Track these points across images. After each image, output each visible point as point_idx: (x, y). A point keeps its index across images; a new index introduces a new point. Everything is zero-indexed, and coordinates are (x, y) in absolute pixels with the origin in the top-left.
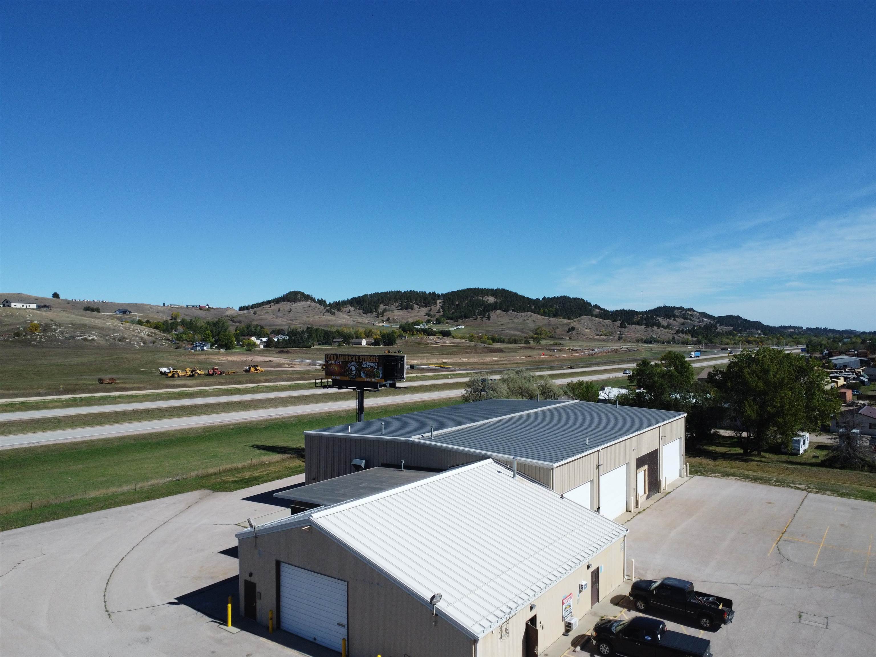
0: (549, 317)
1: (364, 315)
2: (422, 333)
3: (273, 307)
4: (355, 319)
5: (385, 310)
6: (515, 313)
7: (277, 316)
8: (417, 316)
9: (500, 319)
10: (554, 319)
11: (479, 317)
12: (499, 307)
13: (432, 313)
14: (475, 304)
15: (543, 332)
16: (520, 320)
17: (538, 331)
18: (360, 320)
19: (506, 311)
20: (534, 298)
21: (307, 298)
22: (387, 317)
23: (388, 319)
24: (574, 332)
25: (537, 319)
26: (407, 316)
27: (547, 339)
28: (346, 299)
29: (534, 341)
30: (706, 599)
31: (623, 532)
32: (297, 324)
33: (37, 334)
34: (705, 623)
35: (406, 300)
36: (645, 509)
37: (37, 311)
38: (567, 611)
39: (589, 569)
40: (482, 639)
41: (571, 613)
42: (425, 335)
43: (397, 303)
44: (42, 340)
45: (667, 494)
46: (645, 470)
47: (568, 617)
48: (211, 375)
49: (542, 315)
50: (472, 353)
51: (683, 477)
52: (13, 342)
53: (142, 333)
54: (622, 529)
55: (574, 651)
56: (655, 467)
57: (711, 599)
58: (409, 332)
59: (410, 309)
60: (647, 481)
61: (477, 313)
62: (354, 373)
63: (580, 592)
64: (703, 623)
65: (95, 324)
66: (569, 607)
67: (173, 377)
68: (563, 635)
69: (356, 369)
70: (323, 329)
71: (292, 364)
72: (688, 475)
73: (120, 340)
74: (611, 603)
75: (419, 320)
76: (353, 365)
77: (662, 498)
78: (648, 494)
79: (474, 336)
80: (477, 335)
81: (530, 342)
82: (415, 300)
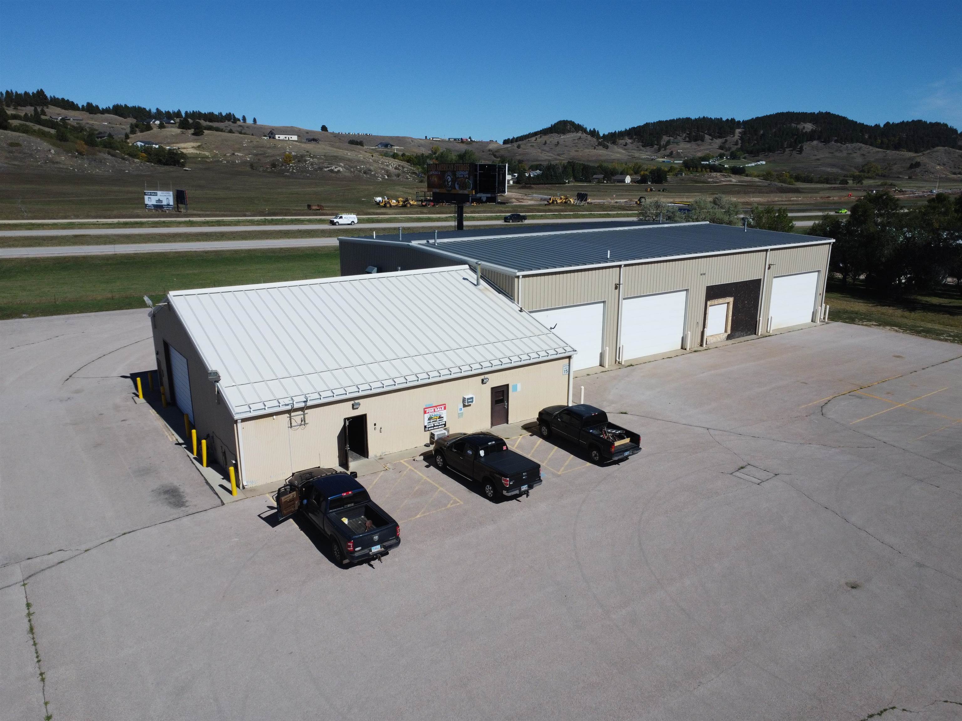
0: (888, 150)
1: (643, 148)
2: (708, 170)
3: (539, 140)
4: (630, 154)
5: (668, 143)
6: (839, 144)
7: (542, 150)
8: (707, 149)
9: (815, 152)
10: (894, 152)
11: (787, 150)
12: (817, 137)
13: (727, 146)
14: (785, 133)
15: (872, 169)
16: (844, 154)
17: (866, 168)
18: (637, 155)
19: (826, 141)
21: (578, 128)
22: (670, 151)
23: (671, 153)
24: (918, 170)
25: (869, 153)
26: (695, 149)
27: (875, 179)
28: (623, 130)
29: (853, 180)
30: (615, 431)
31: (565, 353)
32: (564, 159)
33: (291, 165)
34: (596, 456)
35: (696, 130)
36: (709, 349)
37: (297, 143)
38: (433, 422)
39: (486, 383)
40: (244, 420)
41: (444, 426)
42: (711, 172)
43: (685, 133)
44: (294, 171)
45: (764, 337)
46: (728, 303)
47: (435, 429)
48: (423, 206)
49: (877, 147)
50: (754, 193)
51: (816, 321)
52: (269, 172)
53: (390, 166)
54: (568, 349)
55: (414, 460)
56: (751, 302)
57: (620, 432)
58: (693, 168)
59: (700, 141)
60: (731, 318)
61: (786, 145)
62: (450, 184)
63: (464, 406)
64: (593, 455)
65: (346, 156)
66: (439, 418)
67: (385, 206)
68: (425, 445)
69: (451, 179)
70: (586, 164)
71: (523, 199)
72: (826, 320)
73: (365, 173)
74: (522, 427)
75: (709, 154)
76: (449, 175)
77: (751, 340)
78: (730, 333)
79: (773, 173)
80: (777, 173)
81: (848, 181)
82: (708, 129)
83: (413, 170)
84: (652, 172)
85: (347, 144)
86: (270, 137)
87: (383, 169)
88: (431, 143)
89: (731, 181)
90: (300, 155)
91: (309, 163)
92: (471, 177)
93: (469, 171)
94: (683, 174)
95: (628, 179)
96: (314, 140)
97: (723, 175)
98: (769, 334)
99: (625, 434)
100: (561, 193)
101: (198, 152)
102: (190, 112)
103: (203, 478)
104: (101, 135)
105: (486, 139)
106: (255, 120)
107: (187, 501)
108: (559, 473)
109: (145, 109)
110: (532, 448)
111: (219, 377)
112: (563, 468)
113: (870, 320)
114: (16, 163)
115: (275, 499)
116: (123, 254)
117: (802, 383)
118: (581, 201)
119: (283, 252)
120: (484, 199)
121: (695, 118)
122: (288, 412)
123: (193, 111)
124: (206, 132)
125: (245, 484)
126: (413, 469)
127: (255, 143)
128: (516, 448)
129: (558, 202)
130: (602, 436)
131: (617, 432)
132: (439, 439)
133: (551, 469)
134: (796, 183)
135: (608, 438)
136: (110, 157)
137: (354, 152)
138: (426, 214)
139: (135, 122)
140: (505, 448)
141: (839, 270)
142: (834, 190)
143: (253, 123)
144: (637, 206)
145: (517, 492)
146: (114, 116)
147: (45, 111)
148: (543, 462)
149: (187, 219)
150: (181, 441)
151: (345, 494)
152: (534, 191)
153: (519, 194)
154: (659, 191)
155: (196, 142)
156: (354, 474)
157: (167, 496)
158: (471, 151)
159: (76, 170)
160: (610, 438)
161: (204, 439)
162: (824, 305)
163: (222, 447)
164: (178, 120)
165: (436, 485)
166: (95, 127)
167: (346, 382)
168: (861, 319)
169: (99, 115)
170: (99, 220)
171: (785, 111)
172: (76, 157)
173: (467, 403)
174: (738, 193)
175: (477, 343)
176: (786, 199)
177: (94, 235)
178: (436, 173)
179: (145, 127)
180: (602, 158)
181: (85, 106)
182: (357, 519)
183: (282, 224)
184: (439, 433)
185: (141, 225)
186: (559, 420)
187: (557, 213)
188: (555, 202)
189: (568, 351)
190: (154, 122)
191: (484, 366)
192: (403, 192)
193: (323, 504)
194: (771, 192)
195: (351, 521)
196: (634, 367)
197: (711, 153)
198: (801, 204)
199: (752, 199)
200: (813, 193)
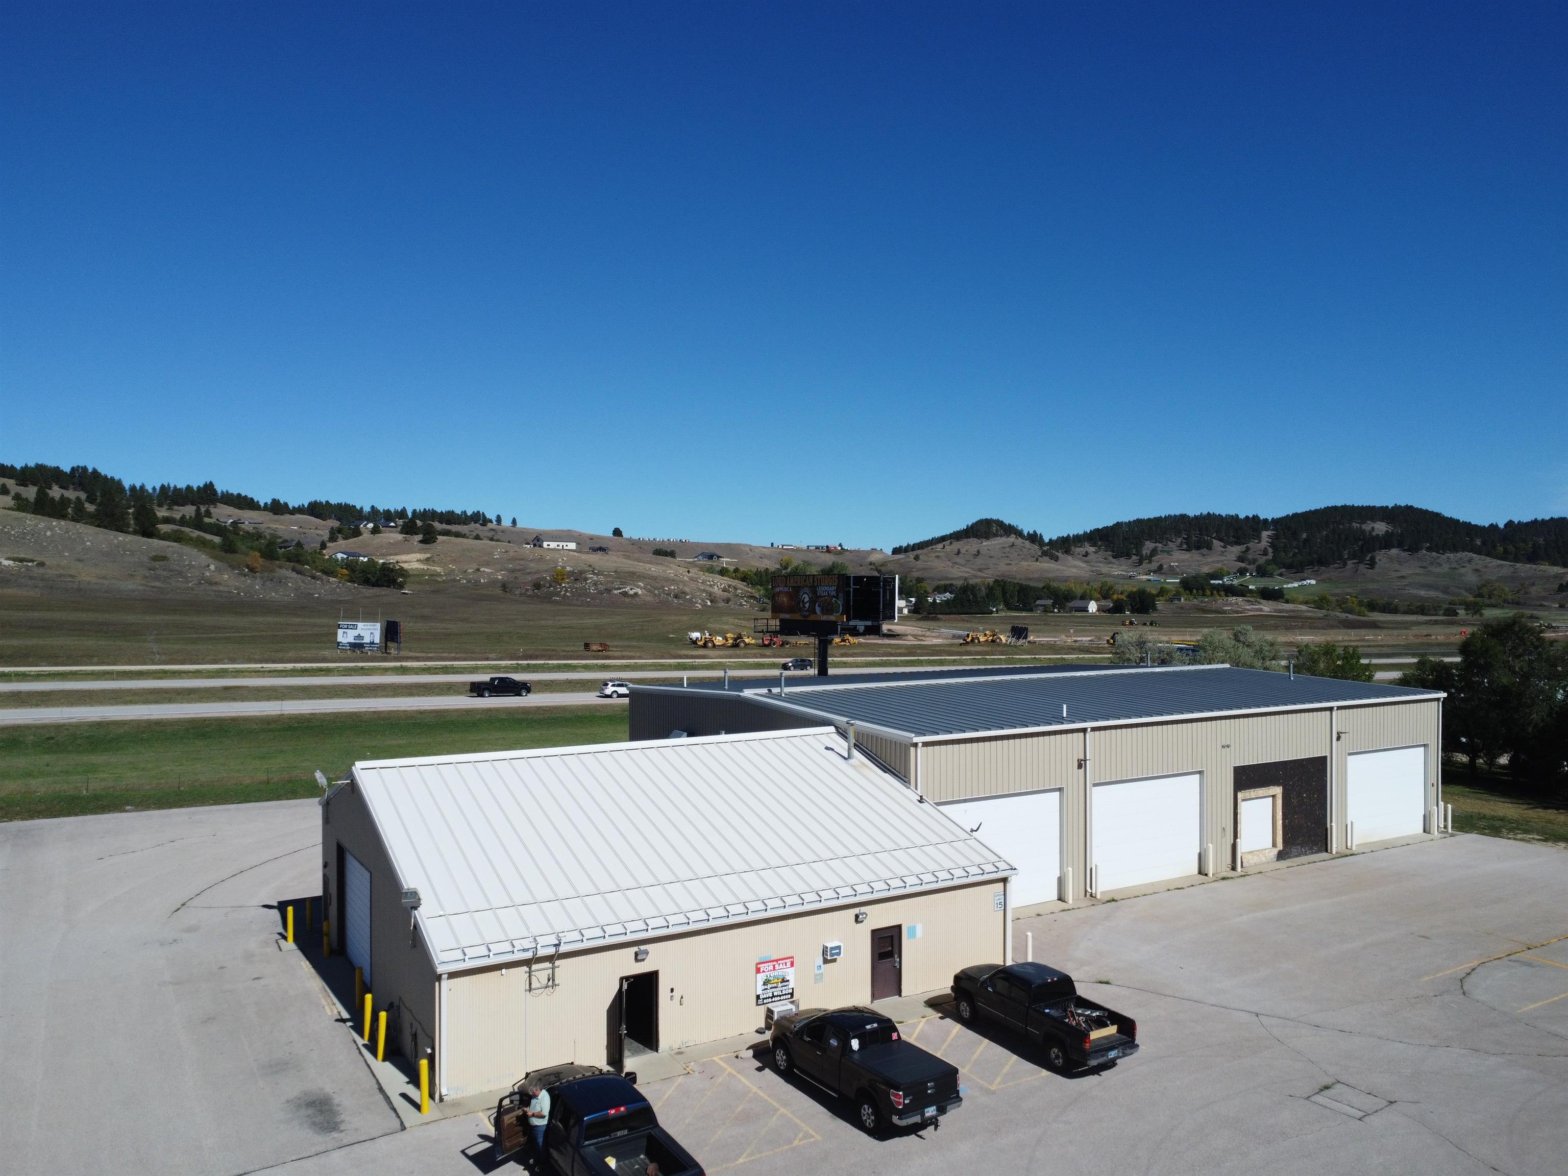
0: (1517, 562)
1: (1114, 560)
2: (1223, 593)
3: (948, 548)
4: (1094, 569)
5: (1154, 552)
6: (1434, 554)
7: (954, 563)
8: (1218, 562)
9: (1397, 566)
10: (1528, 566)
11: (1350, 562)
12: (1396, 543)
13: (1250, 557)
14: (1343, 536)
15: (1495, 592)
16: (1446, 568)
17: (1485, 591)
18: (1105, 569)
19: (1413, 549)
21: (1010, 530)
22: (1159, 564)
23: (1160, 568)
25: (1486, 567)
26: (1198, 561)
27: (1503, 607)
28: (1081, 532)
29: (1466, 609)
30: (1089, 1012)
31: (997, 872)
32: (989, 577)
33: (564, 585)
34: (1057, 1057)
35: (1198, 532)
36: (1248, 875)
37: (575, 553)
38: (771, 988)
39: (862, 922)
40: (453, 975)
41: (789, 996)
42: (1226, 596)
43: (1180, 537)
44: (568, 594)
45: (1342, 857)
46: (1274, 796)
47: (775, 1001)
48: (765, 646)
49: (1498, 559)
50: (1301, 628)
51: (1431, 832)
52: (529, 596)
53: (716, 587)
54: (1002, 866)
55: (737, 1057)
56: (1313, 796)
57: (1098, 1014)
58: (1197, 591)
59: (1205, 549)
60: (1281, 822)
61: (1346, 555)
62: (807, 605)
63: (826, 961)
64: (1053, 1056)
65: (649, 573)
66: (781, 982)
67: (705, 646)
68: (757, 1031)
69: (810, 599)
70: (1024, 583)
71: (924, 636)
72: (1450, 830)
73: (676, 597)
74: (925, 1002)
75: (1221, 569)
76: (806, 593)
77: (1321, 861)
78: (1281, 848)
79: (1331, 598)
80: (1337, 598)
81: (1459, 611)
82: (1216, 532)
83: (750, 593)
84: (1131, 596)
85: (651, 555)
86: (535, 545)
87: (704, 591)
88: (779, 553)
89: (1261, 610)
90: (578, 571)
91: (591, 582)
92: (841, 595)
93: (838, 586)
94: (1182, 599)
95: (1093, 607)
96: (601, 549)
97: (1248, 601)
98: (1350, 852)
99: (1109, 1018)
100: (985, 627)
101: (426, 567)
102: (420, 510)
103: (374, 1081)
104: (285, 545)
105: (866, 547)
106: (514, 522)
107: (343, 1121)
108: (993, 1088)
109: (354, 507)
110: (944, 1041)
111: (419, 899)
112: (999, 1079)
113: (1526, 832)
114: (157, 584)
115: (493, 1121)
116: (295, 714)
117: (1420, 936)
118: (1018, 638)
119: (541, 712)
120: (862, 629)
121: (1195, 515)
122: (527, 963)
123: (425, 509)
124: (440, 538)
125: (444, 1092)
126: (734, 1073)
127: (511, 553)
128: (916, 1039)
129: (981, 640)
130: (1067, 1020)
131: (1094, 1015)
132: (783, 1018)
133: (980, 1081)
134: (1370, 614)
135: (1078, 1024)
136: (294, 575)
137: (660, 565)
138: (769, 657)
139: (338, 525)
140: (895, 1036)
141: (1462, 749)
142: (1436, 624)
143: (511, 525)
144: (1109, 647)
145: (917, 1119)
146: (309, 517)
147: (212, 511)
148: (963, 1067)
149: (398, 664)
150: (346, 1015)
151: (613, 1112)
152: (940, 624)
153: (917, 628)
154: (1145, 624)
155: (425, 553)
156: (632, 1077)
157: (310, 1111)
158: (842, 563)
159: (242, 594)
160: (1081, 1025)
161: (384, 1010)
162: (1441, 804)
163: (411, 1024)
164: (400, 522)
165: (775, 1104)
166: (280, 533)
167: (626, 913)
168: (1511, 830)
169: (288, 516)
170: (265, 665)
171: (1339, 504)
172: (245, 576)
173: (829, 956)
174: (1276, 627)
175: (847, 853)
176: (1357, 638)
177: (254, 687)
178: (786, 589)
179: (351, 532)
180: (1050, 575)
181: (269, 504)
182: (632, 1160)
183: (543, 672)
184: (780, 1008)
185: (327, 672)
186: (989, 989)
187: (980, 657)
188: (976, 641)
189: (1001, 868)
190: (365, 525)
191: (859, 892)
192: (733, 624)
193: (575, 1132)
194: (1332, 627)
195: (621, 1163)
196: (1118, 902)
197: (1224, 568)
198: (1382, 646)
199: (1299, 638)
200: (1401, 628)
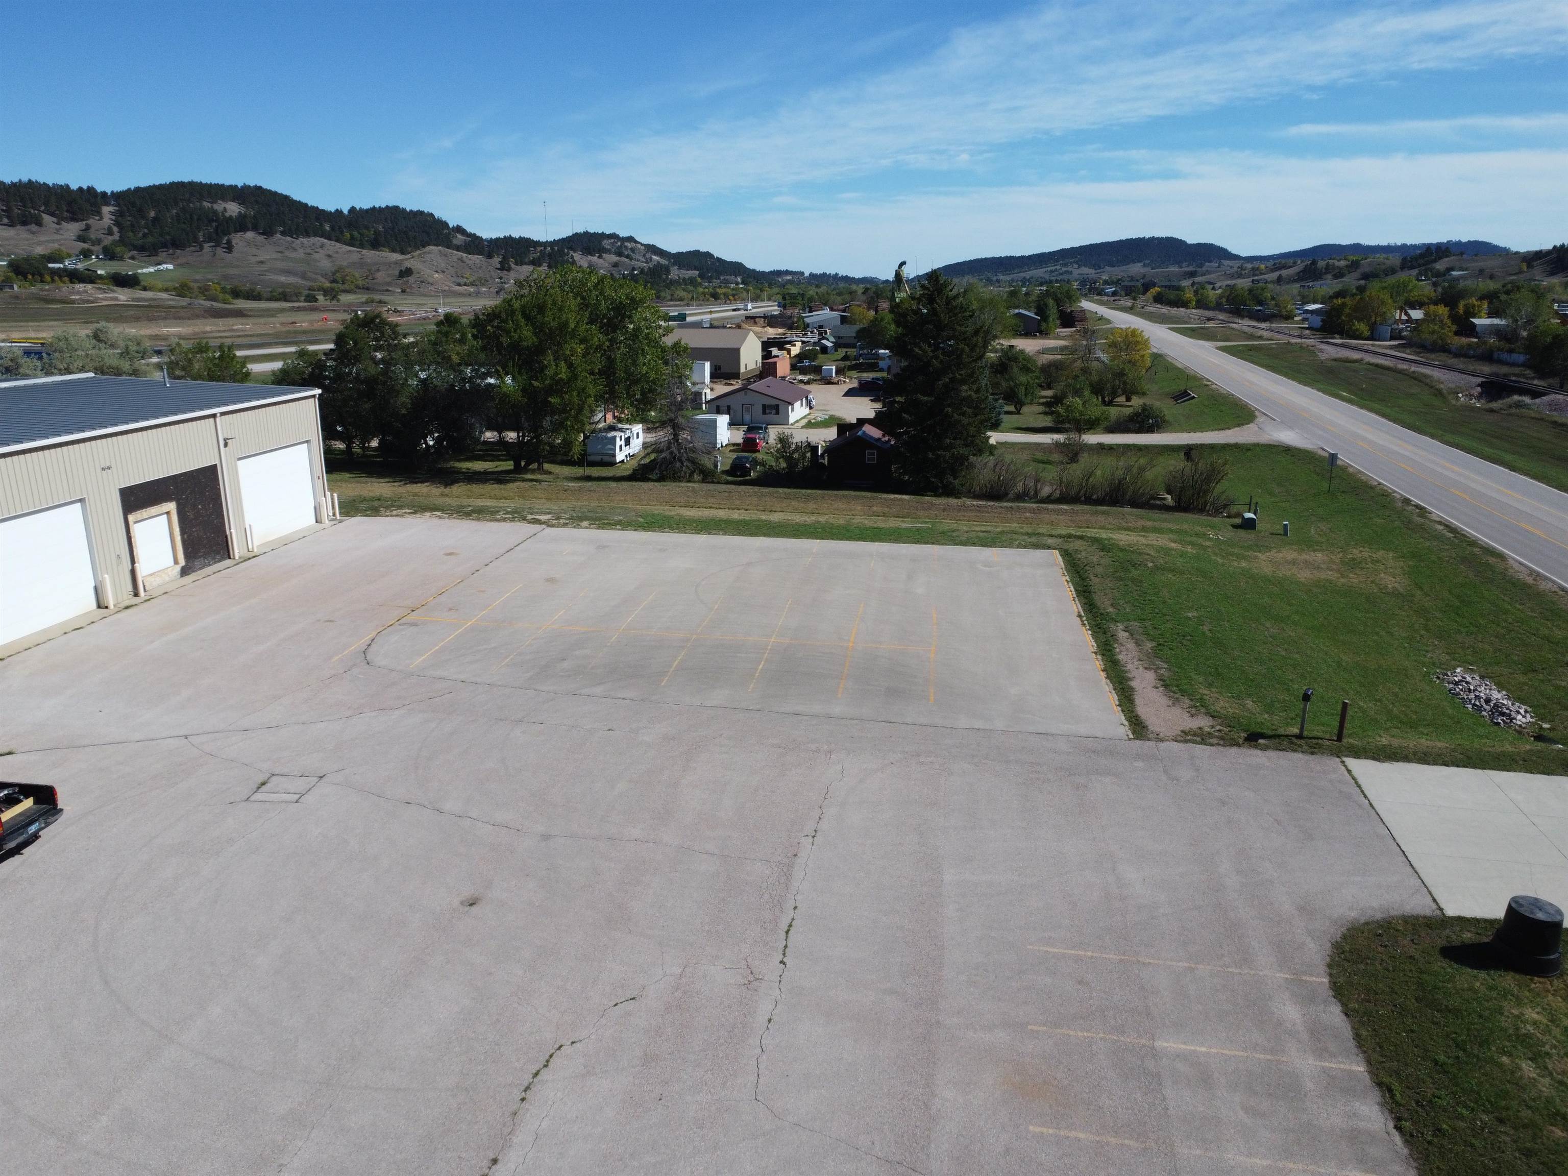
0: (363, 248)
2: (66, 279)
6: (289, 238)
8: (53, 241)
9: (254, 251)
10: (373, 252)
11: (206, 245)
12: (250, 226)
13: (93, 236)
14: (195, 217)
15: (348, 278)
16: (300, 254)
17: (338, 276)
19: (268, 233)
20: (330, 207)
24: (411, 279)
25: (337, 252)
26: (26, 239)
27: (355, 293)
29: (325, 296)
35: (20, 203)
36: (152, 598)
42: (72, 282)
45: (245, 560)
46: (168, 513)
49: (346, 245)
50: (165, 318)
51: (323, 521)
56: (209, 505)
57: (6, 792)
58: (33, 277)
59: (33, 225)
60: (179, 538)
61: (201, 237)
72: (338, 517)
75: (59, 250)
77: (225, 569)
78: (184, 564)
79: (192, 284)
80: (199, 284)
81: (317, 297)
82: (44, 204)
89: (116, 299)
94: (15, 287)
97: (100, 289)
98: (253, 554)
117: (326, 621)
121: (12, 182)
134: (236, 301)
141: (339, 437)
142: (299, 311)
162: (328, 494)
168: (387, 508)
171: (186, 179)
174: (137, 319)
176: (226, 328)
194: (197, 317)
197: (63, 248)
198: (251, 336)
199: (165, 330)
200: (268, 316)
